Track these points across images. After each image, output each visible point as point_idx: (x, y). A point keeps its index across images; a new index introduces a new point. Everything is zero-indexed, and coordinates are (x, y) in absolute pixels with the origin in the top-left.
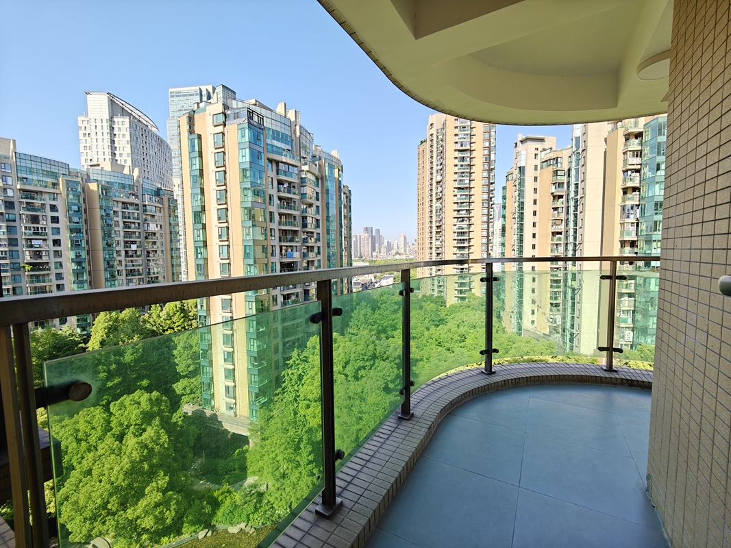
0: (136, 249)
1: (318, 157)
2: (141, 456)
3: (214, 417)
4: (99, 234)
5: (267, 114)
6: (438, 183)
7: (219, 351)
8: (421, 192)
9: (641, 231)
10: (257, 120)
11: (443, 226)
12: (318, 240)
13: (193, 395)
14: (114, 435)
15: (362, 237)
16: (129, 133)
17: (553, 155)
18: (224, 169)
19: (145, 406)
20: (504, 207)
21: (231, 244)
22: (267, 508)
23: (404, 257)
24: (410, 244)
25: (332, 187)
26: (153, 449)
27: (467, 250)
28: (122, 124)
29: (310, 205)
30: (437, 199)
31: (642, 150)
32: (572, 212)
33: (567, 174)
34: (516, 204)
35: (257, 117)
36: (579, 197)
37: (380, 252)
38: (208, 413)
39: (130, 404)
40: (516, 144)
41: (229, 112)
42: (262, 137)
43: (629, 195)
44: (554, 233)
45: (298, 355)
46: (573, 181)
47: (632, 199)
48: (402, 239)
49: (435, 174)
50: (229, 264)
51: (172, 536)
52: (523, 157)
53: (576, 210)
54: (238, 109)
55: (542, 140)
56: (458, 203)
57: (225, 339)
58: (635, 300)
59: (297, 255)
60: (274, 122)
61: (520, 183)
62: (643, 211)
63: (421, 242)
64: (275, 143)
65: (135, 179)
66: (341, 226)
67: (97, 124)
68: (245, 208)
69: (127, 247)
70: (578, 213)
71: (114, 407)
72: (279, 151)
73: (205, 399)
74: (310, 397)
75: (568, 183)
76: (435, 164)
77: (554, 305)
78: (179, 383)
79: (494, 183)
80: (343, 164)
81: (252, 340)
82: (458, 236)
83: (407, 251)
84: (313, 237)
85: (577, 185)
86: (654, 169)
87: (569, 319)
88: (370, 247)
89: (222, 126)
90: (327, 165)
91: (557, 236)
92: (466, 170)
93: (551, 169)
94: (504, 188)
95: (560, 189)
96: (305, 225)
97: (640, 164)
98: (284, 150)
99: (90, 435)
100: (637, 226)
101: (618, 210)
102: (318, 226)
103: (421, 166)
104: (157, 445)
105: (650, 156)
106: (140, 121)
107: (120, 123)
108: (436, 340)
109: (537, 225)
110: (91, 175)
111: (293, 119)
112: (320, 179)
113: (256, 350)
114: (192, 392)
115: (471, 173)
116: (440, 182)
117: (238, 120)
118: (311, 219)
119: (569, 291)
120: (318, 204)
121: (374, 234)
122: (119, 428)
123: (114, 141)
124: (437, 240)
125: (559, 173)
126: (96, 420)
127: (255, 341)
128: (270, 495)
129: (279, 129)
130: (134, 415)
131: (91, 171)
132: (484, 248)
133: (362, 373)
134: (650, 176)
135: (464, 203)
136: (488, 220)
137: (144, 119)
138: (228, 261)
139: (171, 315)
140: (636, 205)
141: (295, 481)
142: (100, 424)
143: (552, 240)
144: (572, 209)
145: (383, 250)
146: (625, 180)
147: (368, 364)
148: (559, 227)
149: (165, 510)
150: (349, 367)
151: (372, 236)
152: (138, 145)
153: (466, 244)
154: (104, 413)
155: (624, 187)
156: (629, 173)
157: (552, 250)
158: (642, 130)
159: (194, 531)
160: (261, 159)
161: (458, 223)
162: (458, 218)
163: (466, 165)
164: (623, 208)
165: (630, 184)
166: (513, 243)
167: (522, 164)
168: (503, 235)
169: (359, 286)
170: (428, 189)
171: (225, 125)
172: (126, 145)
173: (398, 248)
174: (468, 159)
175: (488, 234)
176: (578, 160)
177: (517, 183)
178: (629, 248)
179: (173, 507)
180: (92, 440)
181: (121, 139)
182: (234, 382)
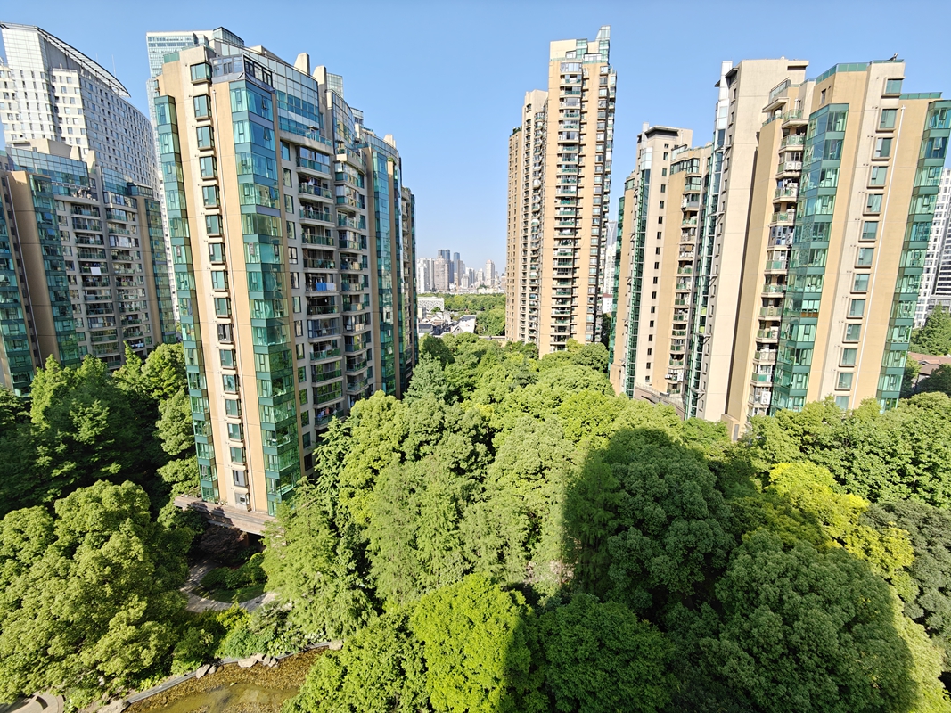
0: (100, 274)
1: (363, 142)
2: (98, 576)
3: (219, 513)
4: (38, 251)
5: (280, 69)
6: (536, 190)
7: (221, 422)
8: (513, 202)
9: (793, 262)
10: (261, 78)
11: (541, 250)
12: (364, 265)
13: (188, 483)
14: (59, 548)
15: (436, 263)
16: (80, 96)
17: (687, 156)
18: (211, 153)
19: (109, 504)
20: (620, 226)
21: (229, 269)
22: (292, 632)
23: (490, 291)
24: (500, 275)
25: (383, 188)
26: (120, 565)
27: (570, 283)
28: (67, 82)
29: (352, 214)
30: (534, 213)
31: (804, 151)
32: (707, 234)
33: (704, 182)
34: (636, 222)
35: (261, 73)
36: (717, 214)
37: (460, 284)
38: (210, 507)
39: (86, 502)
40: (640, 137)
41: (216, 62)
42: (270, 105)
43: (782, 214)
44: (682, 263)
45: (338, 426)
46: (711, 191)
47: (786, 218)
48: (489, 267)
49: (531, 177)
50: (229, 299)
51: (157, 676)
52: (648, 157)
53: (712, 232)
54: (229, 57)
55: (674, 133)
56: (560, 219)
57: (229, 406)
58: (777, 353)
59: (332, 288)
60: (290, 83)
61: (642, 193)
62: (797, 236)
63: (511, 271)
64: (294, 116)
65: (90, 166)
66: (399, 247)
67: (25, 80)
68: (248, 215)
69: (86, 271)
70: (715, 236)
71: (60, 507)
72: (301, 129)
73: (204, 488)
74: (354, 482)
75: (705, 194)
76: (531, 163)
77: (675, 357)
78: (168, 466)
79: (608, 193)
80: (400, 155)
81: (266, 408)
82: (559, 264)
83: (496, 283)
84: (356, 261)
85: (716, 197)
86: (816, 178)
87: (693, 375)
88: (446, 277)
89: (206, 85)
90: (375, 155)
91: (686, 266)
92: (573, 174)
93: (683, 174)
94: (622, 200)
95: (693, 203)
96: (343, 244)
97: (800, 171)
98: (308, 128)
99: (21, 549)
100: (789, 255)
101: (766, 233)
102: (363, 245)
103: (514, 166)
104: (125, 559)
105: (814, 159)
106: (97, 79)
107: (64, 80)
108: (522, 405)
109: (661, 251)
110: (15, 159)
111: (321, 81)
112: (366, 175)
113: (273, 422)
114: (187, 478)
115: (579, 177)
116: (538, 188)
117: (232, 77)
118: (352, 234)
119: (696, 340)
120: (364, 212)
121: (452, 259)
122: (68, 537)
123: (56, 108)
124: (532, 269)
125: (694, 180)
126: (29, 527)
127: (272, 410)
128: (296, 615)
129: (298, 95)
130: (90, 518)
131: (14, 152)
132: (592, 280)
133: (424, 449)
134: (812, 187)
135: (568, 218)
136: (599, 243)
137: (104, 77)
138: (226, 295)
139: (157, 370)
140: (790, 227)
141: (330, 597)
142: (38, 533)
143: (679, 272)
144: (707, 231)
145: (464, 281)
146: (778, 193)
147: (433, 437)
148: (690, 255)
149: (141, 648)
150: (408, 442)
151: (449, 261)
152: (96, 116)
153: (569, 276)
154: (44, 515)
155: (776, 201)
156: (785, 182)
157: (678, 286)
158: (807, 122)
159: (189, 669)
160: (270, 139)
161: (561, 246)
162: (560, 239)
163: (572, 166)
164: (773, 230)
165: (784, 198)
166: (629, 275)
167: (647, 166)
168: (617, 264)
169: (429, 330)
170: (522, 198)
171: (210, 84)
172: (77, 116)
173: (484, 279)
174: (576, 157)
175: (598, 262)
176: (720, 162)
177: (639, 193)
178: (776, 284)
179: (153, 643)
180: (24, 557)
181: (68, 105)
182: (245, 465)
